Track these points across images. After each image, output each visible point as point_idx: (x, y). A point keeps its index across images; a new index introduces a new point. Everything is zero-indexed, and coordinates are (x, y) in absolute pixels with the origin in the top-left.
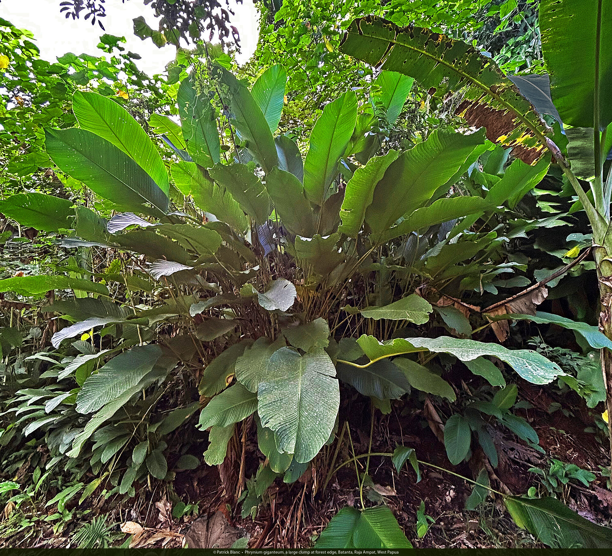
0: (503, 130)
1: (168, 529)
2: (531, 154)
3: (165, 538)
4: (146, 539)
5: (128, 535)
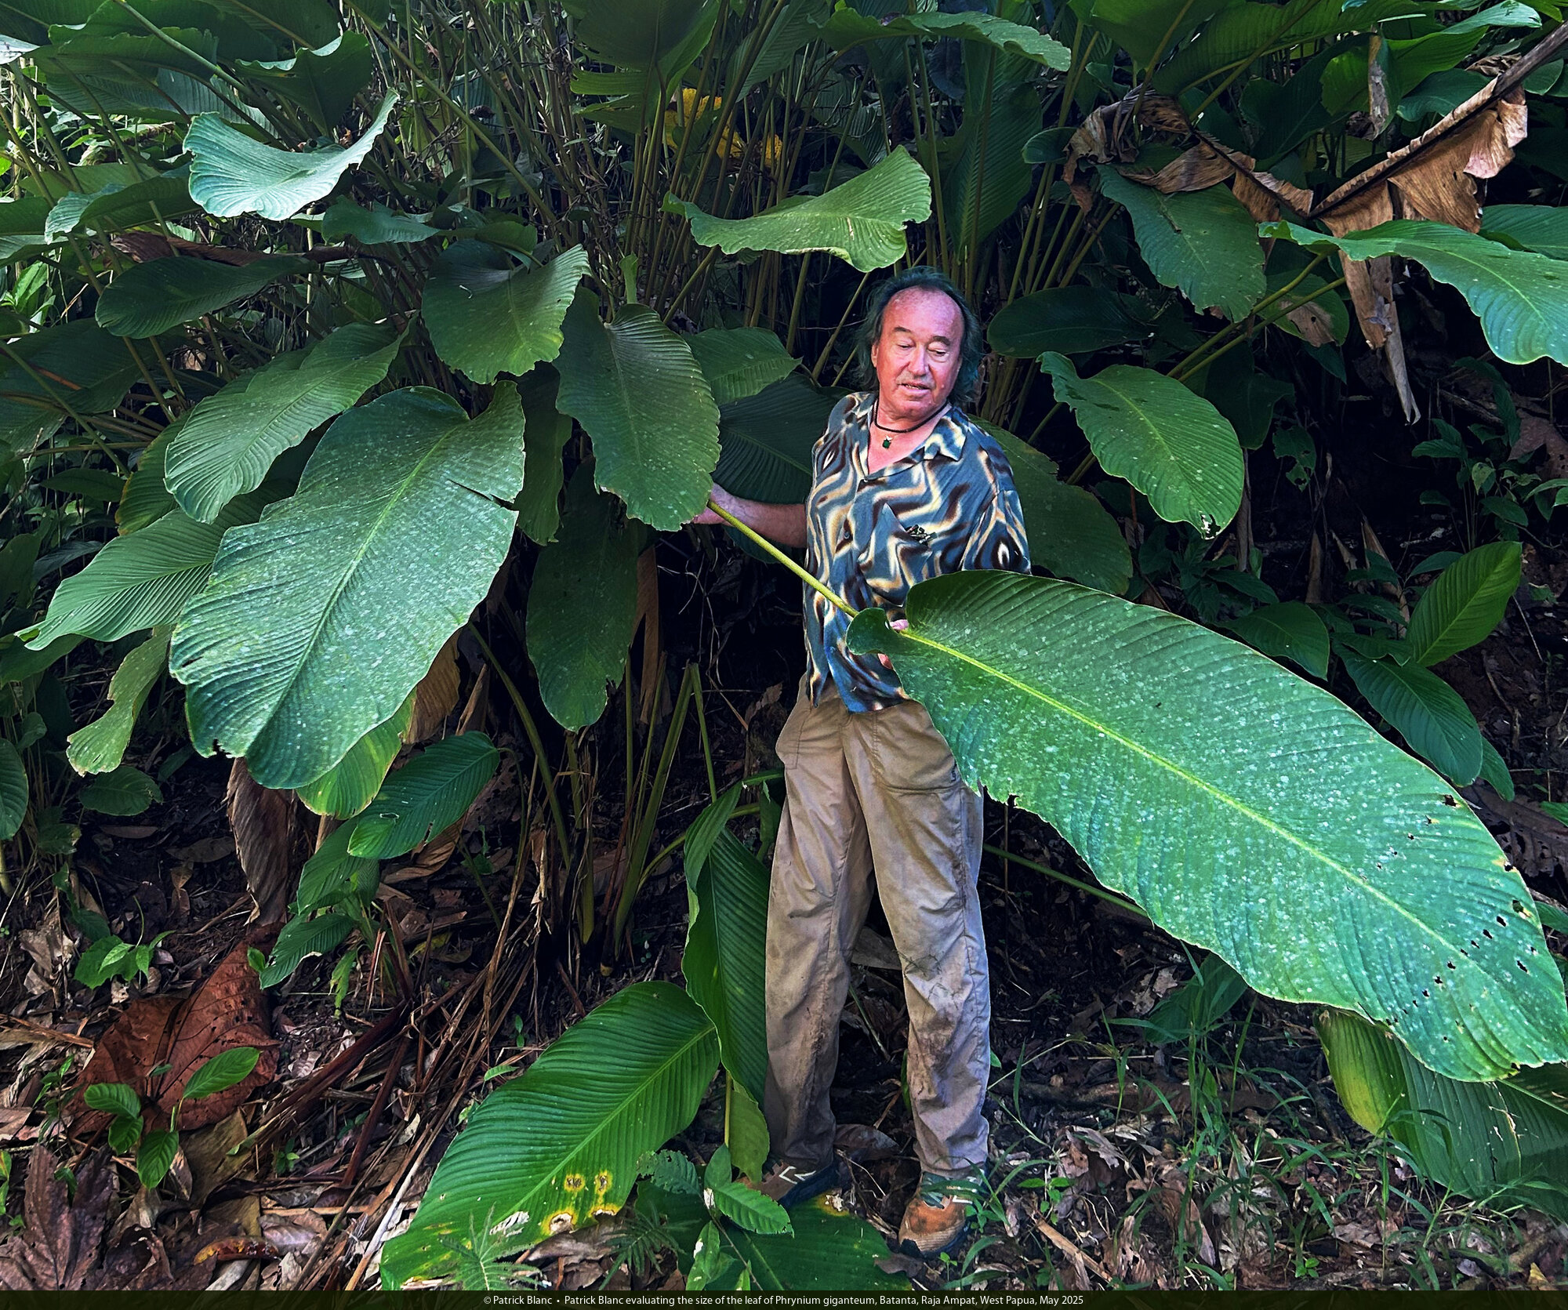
1: (48, 1022)
3: (30, 1046)
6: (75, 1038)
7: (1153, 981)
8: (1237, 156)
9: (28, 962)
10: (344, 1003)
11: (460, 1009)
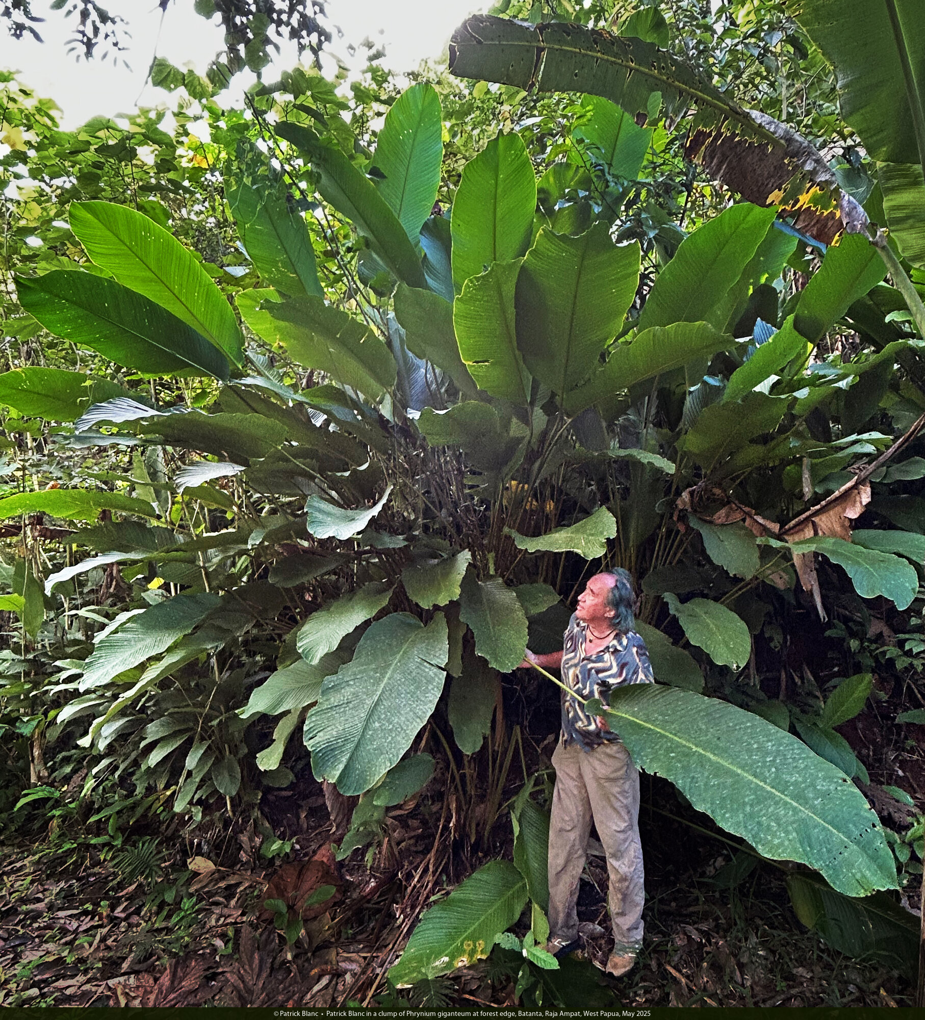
0: (773, 180)
1: (249, 873)
2: (830, 224)
3: (241, 883)
4: (217, 881)
5: (196, 874)
6: (260, 880)
7: (715, 862)
8: (747, 509)
9: (241, 848)
10: (371, 867)
11: (420, 871)
